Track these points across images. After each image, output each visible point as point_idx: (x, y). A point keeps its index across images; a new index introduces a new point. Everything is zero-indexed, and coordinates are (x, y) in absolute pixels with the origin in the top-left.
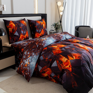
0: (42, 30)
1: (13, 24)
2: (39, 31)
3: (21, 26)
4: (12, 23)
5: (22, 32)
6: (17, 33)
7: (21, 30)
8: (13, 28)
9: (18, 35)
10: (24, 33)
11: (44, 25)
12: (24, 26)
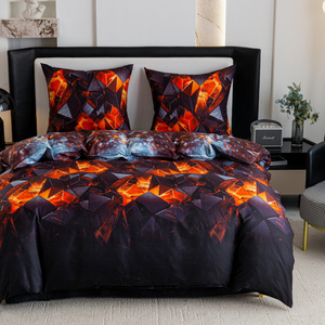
1: (62, 81)
2: (168, 116)
3: (90, 89)
4: (58, 78)
5: (89, 109)
7: (84, 101)
8: (59, 93)
9: (70, 116)
10: (94, 112)
11: (203, 97)
12: (101, 91)
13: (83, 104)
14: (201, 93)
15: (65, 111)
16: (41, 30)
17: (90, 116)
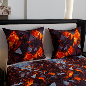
0: (71, 47)
2: (63, 49)
3: (30, 40)
5: (30, 49)
6: (20, 50)
7: (28, 46)
8: (15, 43)
9: (21, 53)
10: (33, 50)
11: (75, 40)
12: (35, 40)
13: (27, 47)
14: (75, 38)
15: (19, 51)
16: (2, 11)
17: (31, 53)
